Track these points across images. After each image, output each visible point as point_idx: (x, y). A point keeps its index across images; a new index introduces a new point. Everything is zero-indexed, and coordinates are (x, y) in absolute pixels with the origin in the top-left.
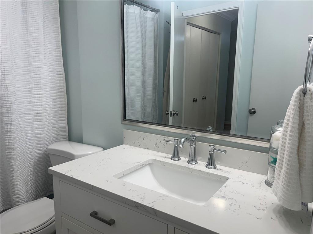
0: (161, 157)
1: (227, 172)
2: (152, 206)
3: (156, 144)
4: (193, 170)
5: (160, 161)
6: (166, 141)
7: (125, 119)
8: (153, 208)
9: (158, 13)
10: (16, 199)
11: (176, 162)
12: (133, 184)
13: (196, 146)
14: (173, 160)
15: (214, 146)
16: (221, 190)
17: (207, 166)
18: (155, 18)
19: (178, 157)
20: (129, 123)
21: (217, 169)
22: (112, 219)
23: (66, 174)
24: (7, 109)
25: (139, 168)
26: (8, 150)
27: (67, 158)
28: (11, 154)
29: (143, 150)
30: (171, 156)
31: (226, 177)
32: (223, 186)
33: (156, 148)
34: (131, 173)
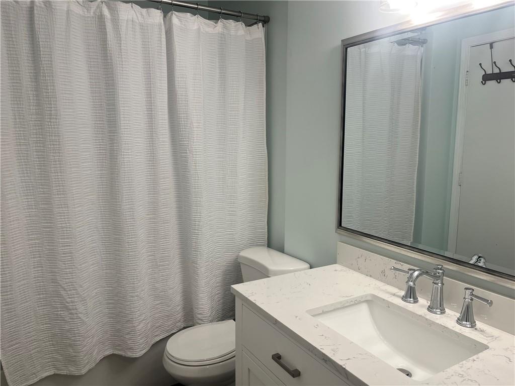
0: (388, 293)
1: (492, 336)
2: (344, 365)
3: (383, 272)
4: (434, 323)
5: (384, 300)
6: (395, 269)
7: (340, 227)
8: (344, 367)
9: (424, 45)
10: (199, 316)
11: (410, 306)
12: (329, 328)
13: (443, 284)
14: (405, 301)
15: (473, 290)
16: (463, 364)
17: (459, 321)
18: (418, 54)
19: (414, 298)
20: (346, 234)
21: (476, 329)
22: (297, 370)
23: (249, 298)
24: (196, 202)
25: (348, 304)
26: (194, 252)
27: (262, 273)
28: (197, 258)
29: (363, 276)
30: (403, 293)
31: (485, 345)
32: (471, 358)
33: (382, 277)
34: (334, 310)
